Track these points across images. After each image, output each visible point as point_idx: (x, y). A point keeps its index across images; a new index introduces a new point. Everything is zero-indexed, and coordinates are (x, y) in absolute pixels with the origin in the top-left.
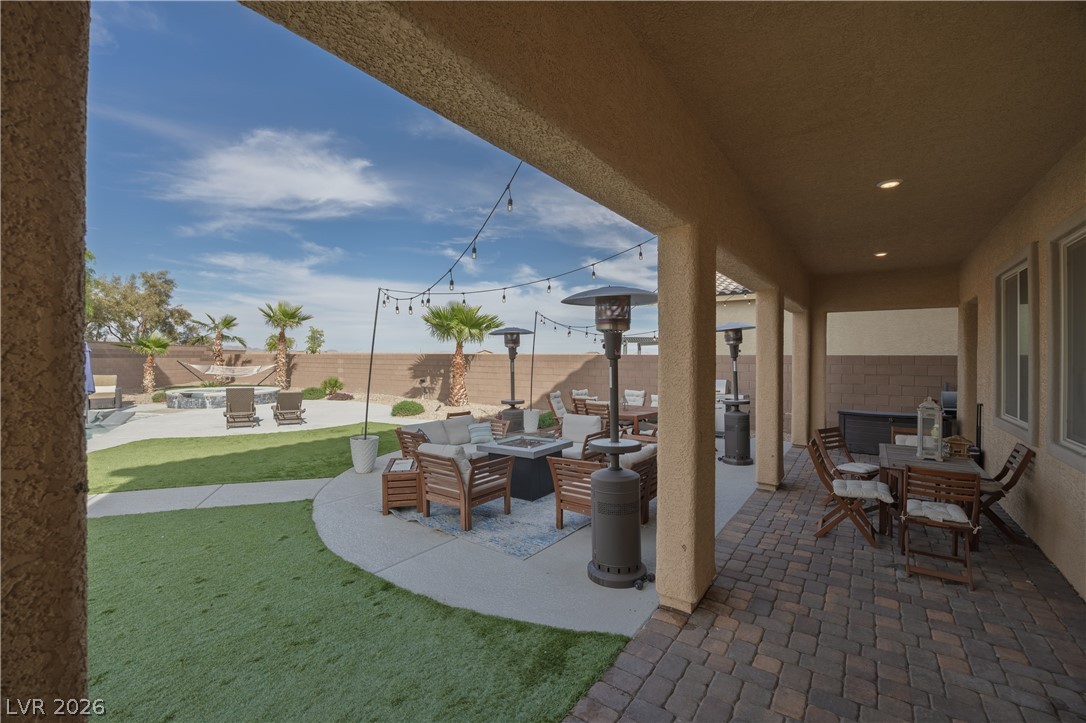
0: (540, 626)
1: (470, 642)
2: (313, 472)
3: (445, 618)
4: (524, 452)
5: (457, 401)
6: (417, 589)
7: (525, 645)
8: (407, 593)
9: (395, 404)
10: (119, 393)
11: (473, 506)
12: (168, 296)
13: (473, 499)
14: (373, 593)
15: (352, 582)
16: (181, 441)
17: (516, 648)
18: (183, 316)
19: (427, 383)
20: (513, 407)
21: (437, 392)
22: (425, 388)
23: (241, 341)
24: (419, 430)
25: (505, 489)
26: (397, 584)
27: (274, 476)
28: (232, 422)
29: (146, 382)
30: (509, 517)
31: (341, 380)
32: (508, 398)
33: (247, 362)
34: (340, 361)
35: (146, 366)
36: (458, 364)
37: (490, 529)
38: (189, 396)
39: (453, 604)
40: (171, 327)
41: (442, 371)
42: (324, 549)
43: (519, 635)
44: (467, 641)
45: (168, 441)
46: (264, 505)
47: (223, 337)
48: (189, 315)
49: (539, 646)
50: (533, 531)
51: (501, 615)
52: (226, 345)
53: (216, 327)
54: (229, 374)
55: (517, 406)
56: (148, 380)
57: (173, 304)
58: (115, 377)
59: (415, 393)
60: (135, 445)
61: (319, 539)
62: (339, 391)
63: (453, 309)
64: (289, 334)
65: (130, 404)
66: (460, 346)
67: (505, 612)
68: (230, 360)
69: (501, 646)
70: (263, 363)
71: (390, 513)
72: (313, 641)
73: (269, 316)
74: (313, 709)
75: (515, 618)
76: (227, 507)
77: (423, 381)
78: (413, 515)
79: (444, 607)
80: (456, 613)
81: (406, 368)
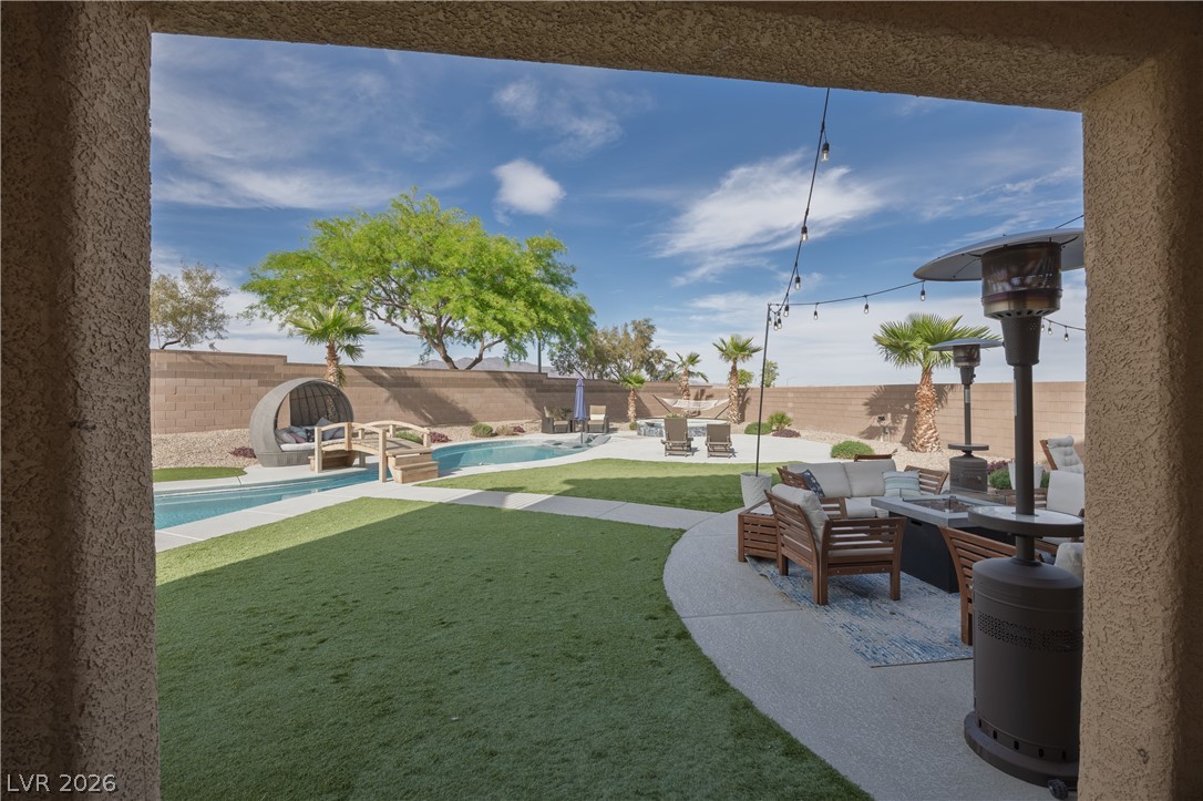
0: (823, 762)
1: (718, 735)
2: (706, 505)
3: (712, 694)
4: (935, 517)
5: (922, 446)
6: (710, 649)
7: (780, 776)
8: (697, 650)
9: (836, 443)
10: (607, 420)
11: (830, 574)
12: (651, 341)
13: (830, 565)
14: (664, 637)
15: (655, 619)
16: (626, 462)
17: (766, 773)
18: (661, 355)
19: (888, 422)
20: (968, 453)
21: (900, 435)
22: (884, 428)
23: (703, 376)
24: (808, 471)
25: (890, 562)
26: (695, 637)
27: (671, 503)
28: (670, 451)
29: (630, 413)
30: (894, 604)
31: (790, 415)
32: (962, 442)
33: (710, 397)
34: (790, 395)
35: (630, 399)
36: (924, 396)
37: (853, 612)
38: (652, 425)
39: (733, 682)
40: (653, 366)
41: (907, 406)
42: (659, 579)
43: (783, 758)
44: (716, 732)
45: (618, 461)
46: (644, 526)
47: (690, 374)
48: (665, 355)
49: (800, 788)
50: (916, 633)
51: (780, 722)
52: (692, 380)
53: (684, 364)
54: (696, 408)
55: (975, 454)
56: (631, 412)
57: (653, 346)
58: (604, 407)
59: (872, 433)
60: (595, 462)
61: (662, 569)
62: (787, 427)
63: (914, 324)
64: (740, 366)
65: (615, 430)
66: (927, 372)
67: (788, 723)
68: (697, 395)
69: (749, 760)
70: (722, 397)
71: (746, 561)
72: (581, 660)
73: (722, 350)
74: (535, 720)
75: (794, 735)
76: (617, 522)
77: (882, 419)
78: (771, 569)
79: (722, 681)
80: (728, 695)
81: (862, 401)
